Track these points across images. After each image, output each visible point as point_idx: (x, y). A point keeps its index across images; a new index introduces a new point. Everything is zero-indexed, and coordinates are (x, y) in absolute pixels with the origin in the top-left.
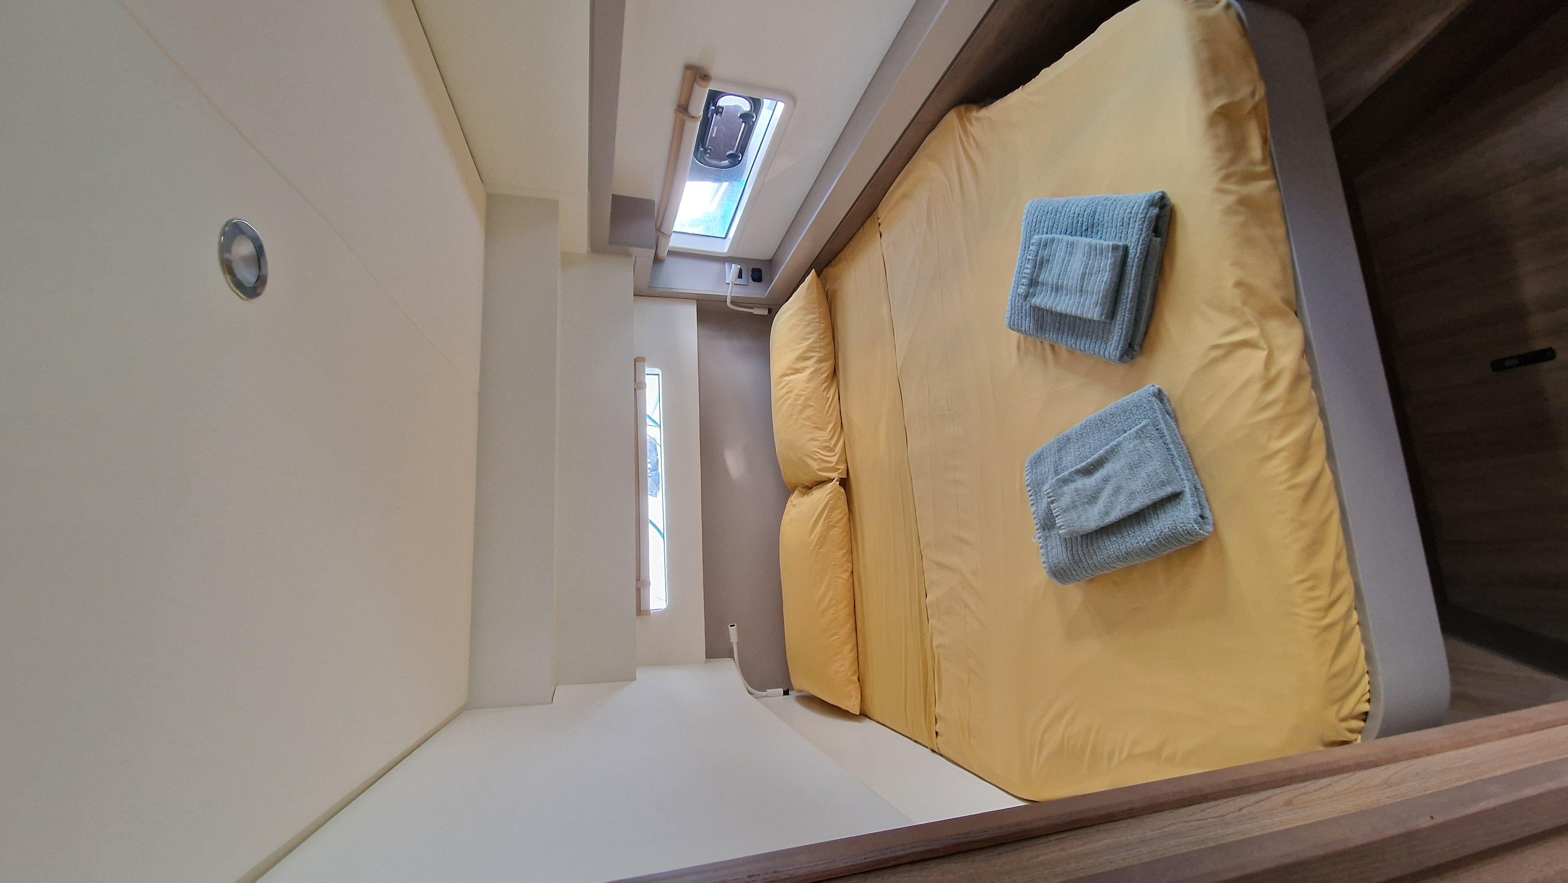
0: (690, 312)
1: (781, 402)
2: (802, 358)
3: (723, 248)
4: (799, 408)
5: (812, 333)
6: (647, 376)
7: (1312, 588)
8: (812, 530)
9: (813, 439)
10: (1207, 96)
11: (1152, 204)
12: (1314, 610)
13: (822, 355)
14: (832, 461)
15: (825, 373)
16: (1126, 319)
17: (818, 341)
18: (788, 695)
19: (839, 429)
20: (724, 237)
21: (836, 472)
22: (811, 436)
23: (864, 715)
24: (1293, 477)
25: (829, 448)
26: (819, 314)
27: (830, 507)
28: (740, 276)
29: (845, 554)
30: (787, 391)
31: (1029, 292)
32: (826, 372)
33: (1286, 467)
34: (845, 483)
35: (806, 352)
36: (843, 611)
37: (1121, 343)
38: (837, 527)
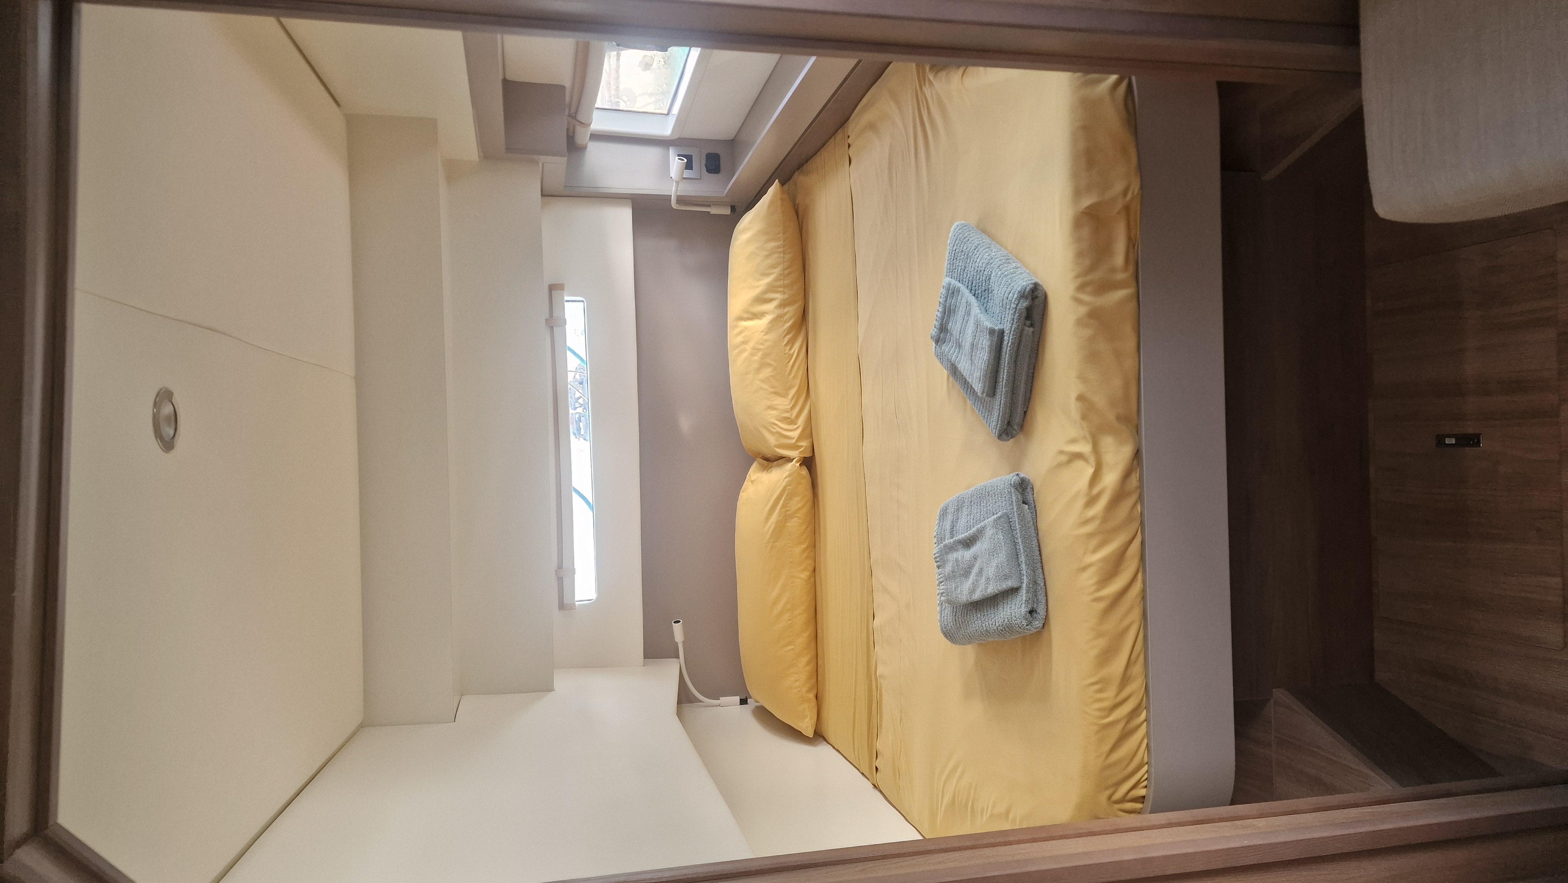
0: (624, 216)
1: (737, 351)
2: (761, 300)
3: (666, 130)
4: (756, 365)
5: (773, 266)
6: (566, 303)
7: (1100, 691)
8: (768, 518)
9: (770, 407)
10: (1077, 193)
11: (1022, 296)
12: (1100, 710)
13: (786, 296)
14: (793, 436)
15: (789, 321)
16: (1002, 402)
17: (782, 278)
18: (747, 704)
19: (804, 395)
20: (666, 112)
21: (798, 449)
22: (769, 403)
23: (819, 736)
24: (1098, 590)
25: (789, 420)
26: (784, 241)
27: (787, 494)
28: (689, 166)
29: (807, 548)
30: (742, 340)
31: (940, 336)
32: (790, 319)
33: (1092, 581)
34: (809, 462)
35: (766, 292)
36: (801, 617)
37: (999, 423)
38: (796, 517)
